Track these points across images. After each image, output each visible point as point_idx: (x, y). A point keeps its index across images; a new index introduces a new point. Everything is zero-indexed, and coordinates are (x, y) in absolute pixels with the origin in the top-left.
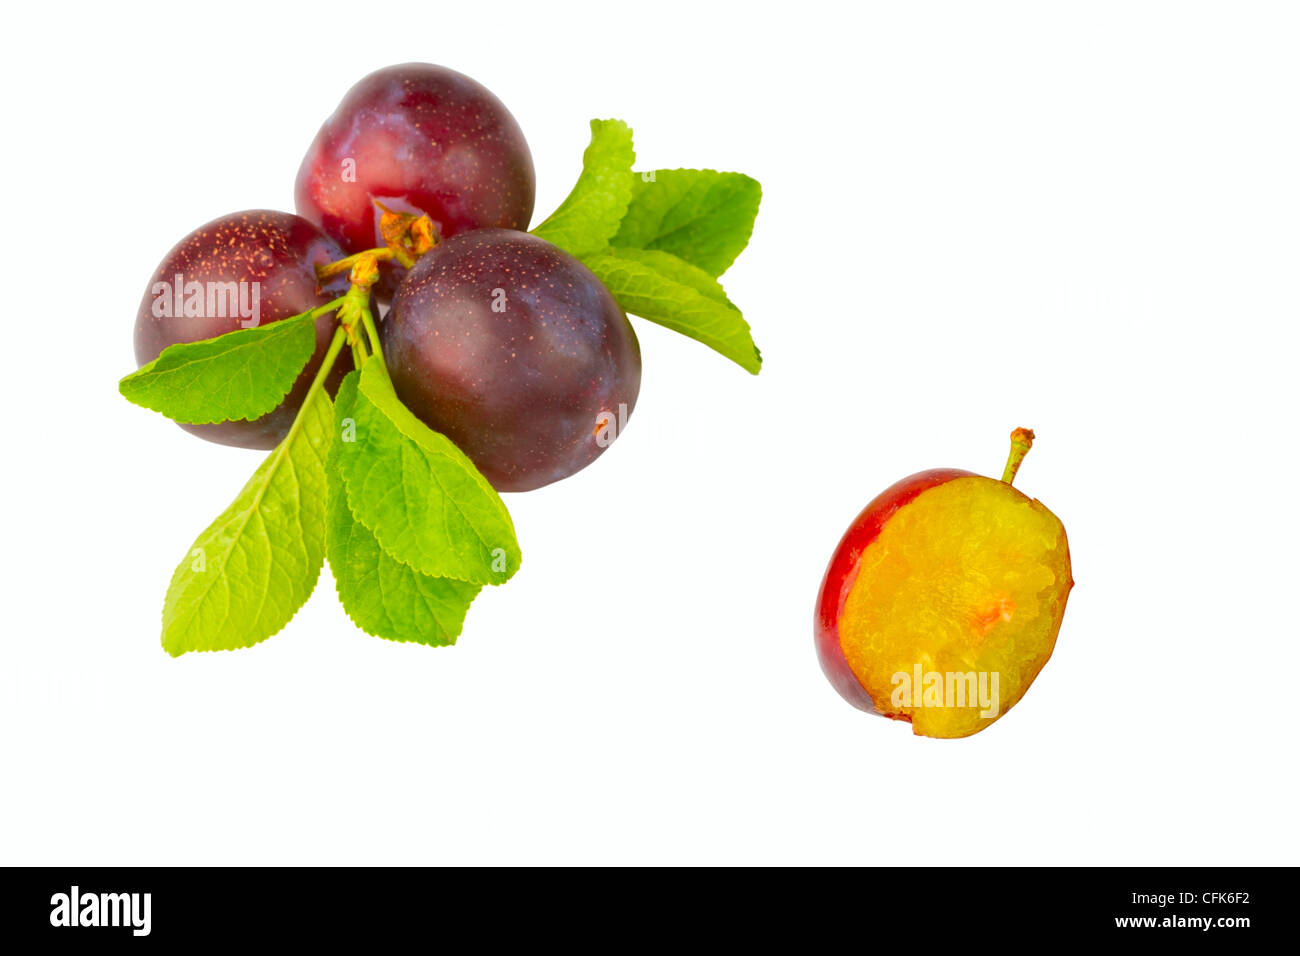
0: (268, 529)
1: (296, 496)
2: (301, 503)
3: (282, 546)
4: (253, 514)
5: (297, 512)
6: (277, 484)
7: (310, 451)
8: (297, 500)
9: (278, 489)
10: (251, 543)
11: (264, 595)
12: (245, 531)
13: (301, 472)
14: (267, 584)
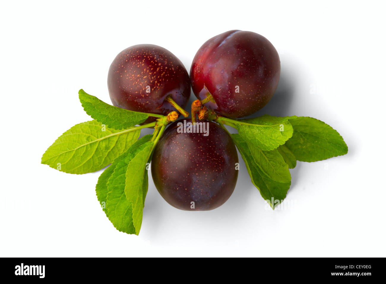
0: (97, 149)
1: (112, 147)
2: (112, 150)
3: (97, 156)
4: (97, 142)
5: (109, 151)
6: (110, 140)
7: (125, 140)
8: (111, 148)
9: (109, 141)
10: (90, 149)
11: (81, 165)
12: (91, 144)
13: (118, 142)
14: (84, 163)
